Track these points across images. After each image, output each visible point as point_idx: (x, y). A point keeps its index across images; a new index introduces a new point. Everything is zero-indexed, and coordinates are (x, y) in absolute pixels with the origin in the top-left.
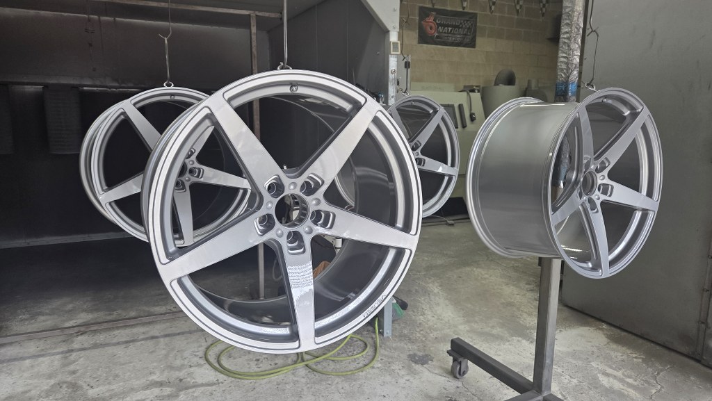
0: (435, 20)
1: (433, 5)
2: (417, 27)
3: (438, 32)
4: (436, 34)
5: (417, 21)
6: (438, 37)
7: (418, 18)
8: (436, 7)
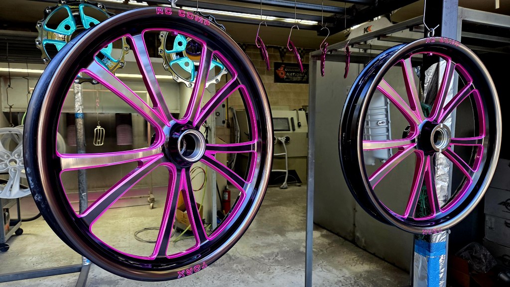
0: (284, 69)
1: (283, 61)
2: (273, 74)
3: (287, 76)
4: (285, 77)
5: (273, 70)
6: (286, 79)
7: (273, 69)
8: (284, 62)
